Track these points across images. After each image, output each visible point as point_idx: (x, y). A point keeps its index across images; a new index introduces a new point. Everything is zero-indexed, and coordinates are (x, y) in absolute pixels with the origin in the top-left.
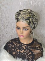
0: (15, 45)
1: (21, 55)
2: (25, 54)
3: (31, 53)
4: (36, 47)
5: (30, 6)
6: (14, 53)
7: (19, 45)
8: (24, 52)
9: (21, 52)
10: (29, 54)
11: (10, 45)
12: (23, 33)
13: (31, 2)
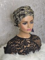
10: (35, 46)
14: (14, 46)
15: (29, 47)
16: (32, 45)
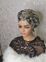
0: (19, 42)
1: (24, 51)
2: (28, 50)
3: (33, 49)
4: (38, 44)
5: (33, 6)
6: (18, 50)
7: (22, 42)
8: (27, 48)
9: (24, 48)
10: (31, 50)
11: (15, 42)
12: (24, 31)
13: (34, 2)
14: (15, 43)
15: (25, 49)
16: (28, 49)
